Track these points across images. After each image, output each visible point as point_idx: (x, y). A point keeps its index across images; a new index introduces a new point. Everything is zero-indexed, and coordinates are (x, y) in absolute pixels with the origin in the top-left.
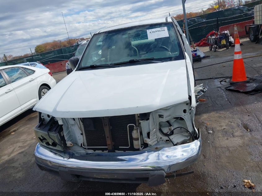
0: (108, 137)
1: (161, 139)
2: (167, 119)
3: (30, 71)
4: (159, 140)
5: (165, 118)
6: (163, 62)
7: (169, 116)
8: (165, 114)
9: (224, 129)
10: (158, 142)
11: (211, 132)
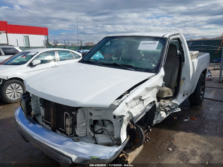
0: (52, 117)
1: (90, 134)
2: (96, 118)
3: (77, 56)
4: (88, 134)
5: (94, 117)
6: (136, 71)
7: (99, 116)
8: (94, 113)
9: (185, 152)
10: (86, 135)
11: (171, 150)
